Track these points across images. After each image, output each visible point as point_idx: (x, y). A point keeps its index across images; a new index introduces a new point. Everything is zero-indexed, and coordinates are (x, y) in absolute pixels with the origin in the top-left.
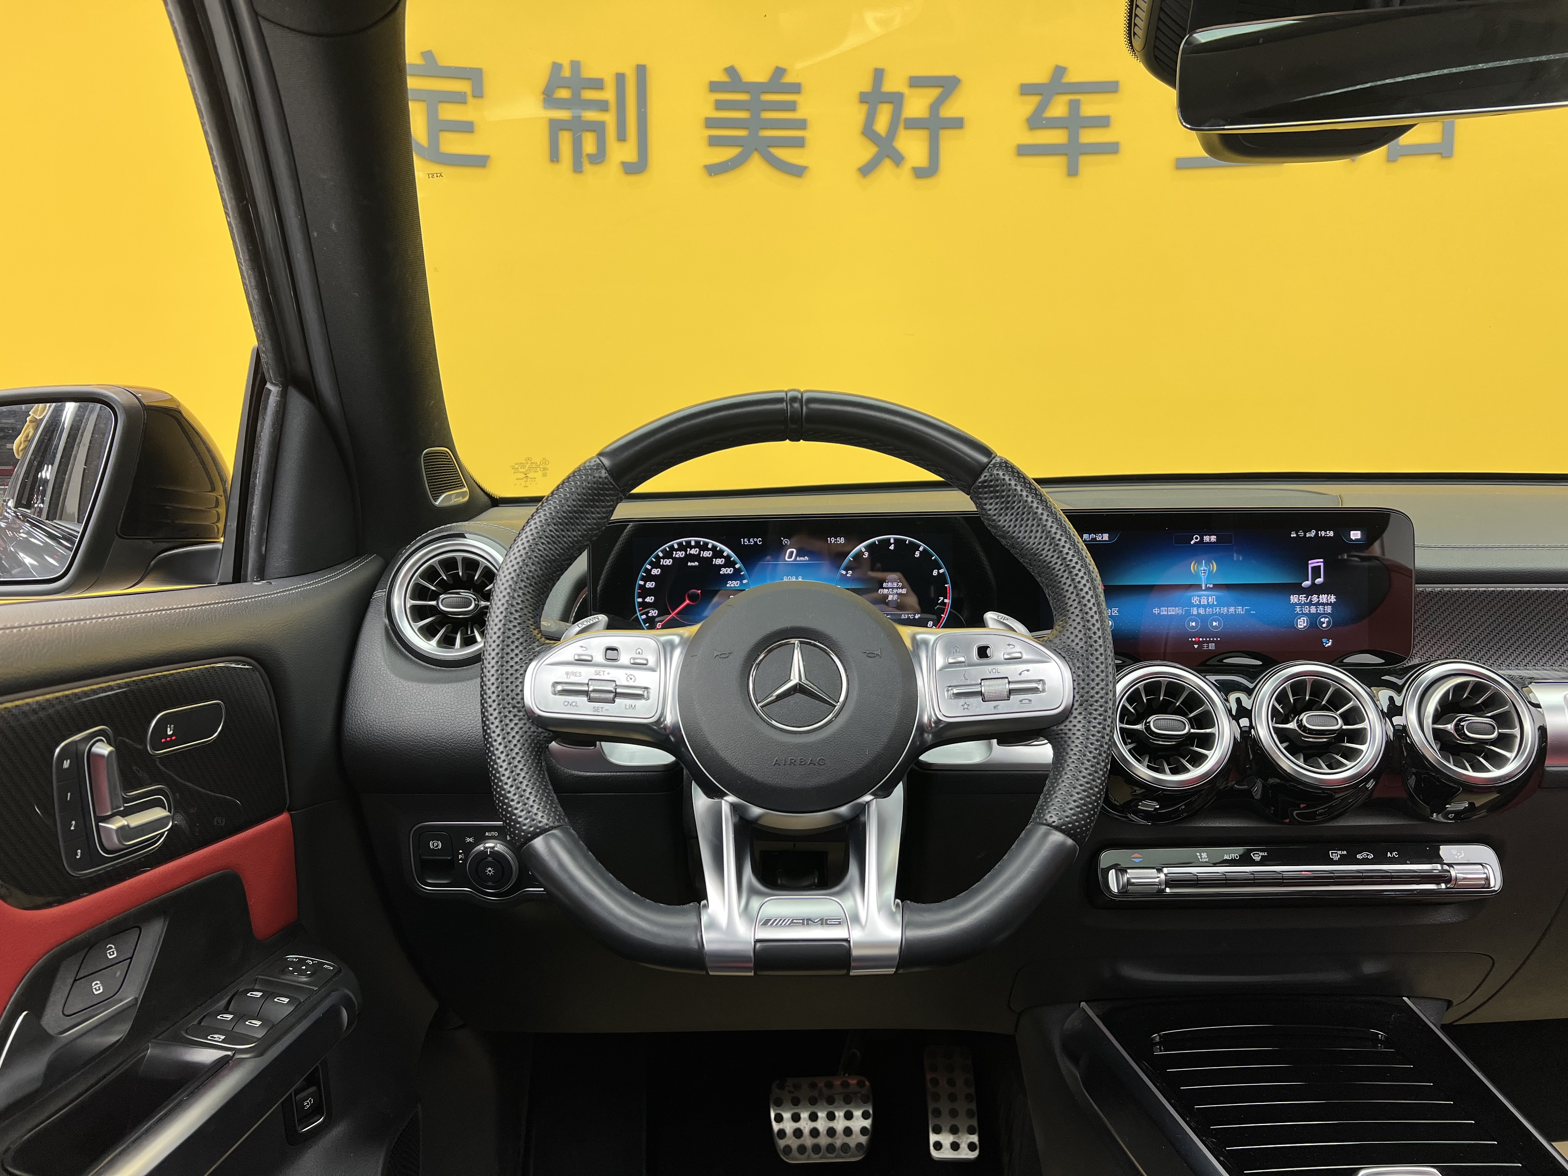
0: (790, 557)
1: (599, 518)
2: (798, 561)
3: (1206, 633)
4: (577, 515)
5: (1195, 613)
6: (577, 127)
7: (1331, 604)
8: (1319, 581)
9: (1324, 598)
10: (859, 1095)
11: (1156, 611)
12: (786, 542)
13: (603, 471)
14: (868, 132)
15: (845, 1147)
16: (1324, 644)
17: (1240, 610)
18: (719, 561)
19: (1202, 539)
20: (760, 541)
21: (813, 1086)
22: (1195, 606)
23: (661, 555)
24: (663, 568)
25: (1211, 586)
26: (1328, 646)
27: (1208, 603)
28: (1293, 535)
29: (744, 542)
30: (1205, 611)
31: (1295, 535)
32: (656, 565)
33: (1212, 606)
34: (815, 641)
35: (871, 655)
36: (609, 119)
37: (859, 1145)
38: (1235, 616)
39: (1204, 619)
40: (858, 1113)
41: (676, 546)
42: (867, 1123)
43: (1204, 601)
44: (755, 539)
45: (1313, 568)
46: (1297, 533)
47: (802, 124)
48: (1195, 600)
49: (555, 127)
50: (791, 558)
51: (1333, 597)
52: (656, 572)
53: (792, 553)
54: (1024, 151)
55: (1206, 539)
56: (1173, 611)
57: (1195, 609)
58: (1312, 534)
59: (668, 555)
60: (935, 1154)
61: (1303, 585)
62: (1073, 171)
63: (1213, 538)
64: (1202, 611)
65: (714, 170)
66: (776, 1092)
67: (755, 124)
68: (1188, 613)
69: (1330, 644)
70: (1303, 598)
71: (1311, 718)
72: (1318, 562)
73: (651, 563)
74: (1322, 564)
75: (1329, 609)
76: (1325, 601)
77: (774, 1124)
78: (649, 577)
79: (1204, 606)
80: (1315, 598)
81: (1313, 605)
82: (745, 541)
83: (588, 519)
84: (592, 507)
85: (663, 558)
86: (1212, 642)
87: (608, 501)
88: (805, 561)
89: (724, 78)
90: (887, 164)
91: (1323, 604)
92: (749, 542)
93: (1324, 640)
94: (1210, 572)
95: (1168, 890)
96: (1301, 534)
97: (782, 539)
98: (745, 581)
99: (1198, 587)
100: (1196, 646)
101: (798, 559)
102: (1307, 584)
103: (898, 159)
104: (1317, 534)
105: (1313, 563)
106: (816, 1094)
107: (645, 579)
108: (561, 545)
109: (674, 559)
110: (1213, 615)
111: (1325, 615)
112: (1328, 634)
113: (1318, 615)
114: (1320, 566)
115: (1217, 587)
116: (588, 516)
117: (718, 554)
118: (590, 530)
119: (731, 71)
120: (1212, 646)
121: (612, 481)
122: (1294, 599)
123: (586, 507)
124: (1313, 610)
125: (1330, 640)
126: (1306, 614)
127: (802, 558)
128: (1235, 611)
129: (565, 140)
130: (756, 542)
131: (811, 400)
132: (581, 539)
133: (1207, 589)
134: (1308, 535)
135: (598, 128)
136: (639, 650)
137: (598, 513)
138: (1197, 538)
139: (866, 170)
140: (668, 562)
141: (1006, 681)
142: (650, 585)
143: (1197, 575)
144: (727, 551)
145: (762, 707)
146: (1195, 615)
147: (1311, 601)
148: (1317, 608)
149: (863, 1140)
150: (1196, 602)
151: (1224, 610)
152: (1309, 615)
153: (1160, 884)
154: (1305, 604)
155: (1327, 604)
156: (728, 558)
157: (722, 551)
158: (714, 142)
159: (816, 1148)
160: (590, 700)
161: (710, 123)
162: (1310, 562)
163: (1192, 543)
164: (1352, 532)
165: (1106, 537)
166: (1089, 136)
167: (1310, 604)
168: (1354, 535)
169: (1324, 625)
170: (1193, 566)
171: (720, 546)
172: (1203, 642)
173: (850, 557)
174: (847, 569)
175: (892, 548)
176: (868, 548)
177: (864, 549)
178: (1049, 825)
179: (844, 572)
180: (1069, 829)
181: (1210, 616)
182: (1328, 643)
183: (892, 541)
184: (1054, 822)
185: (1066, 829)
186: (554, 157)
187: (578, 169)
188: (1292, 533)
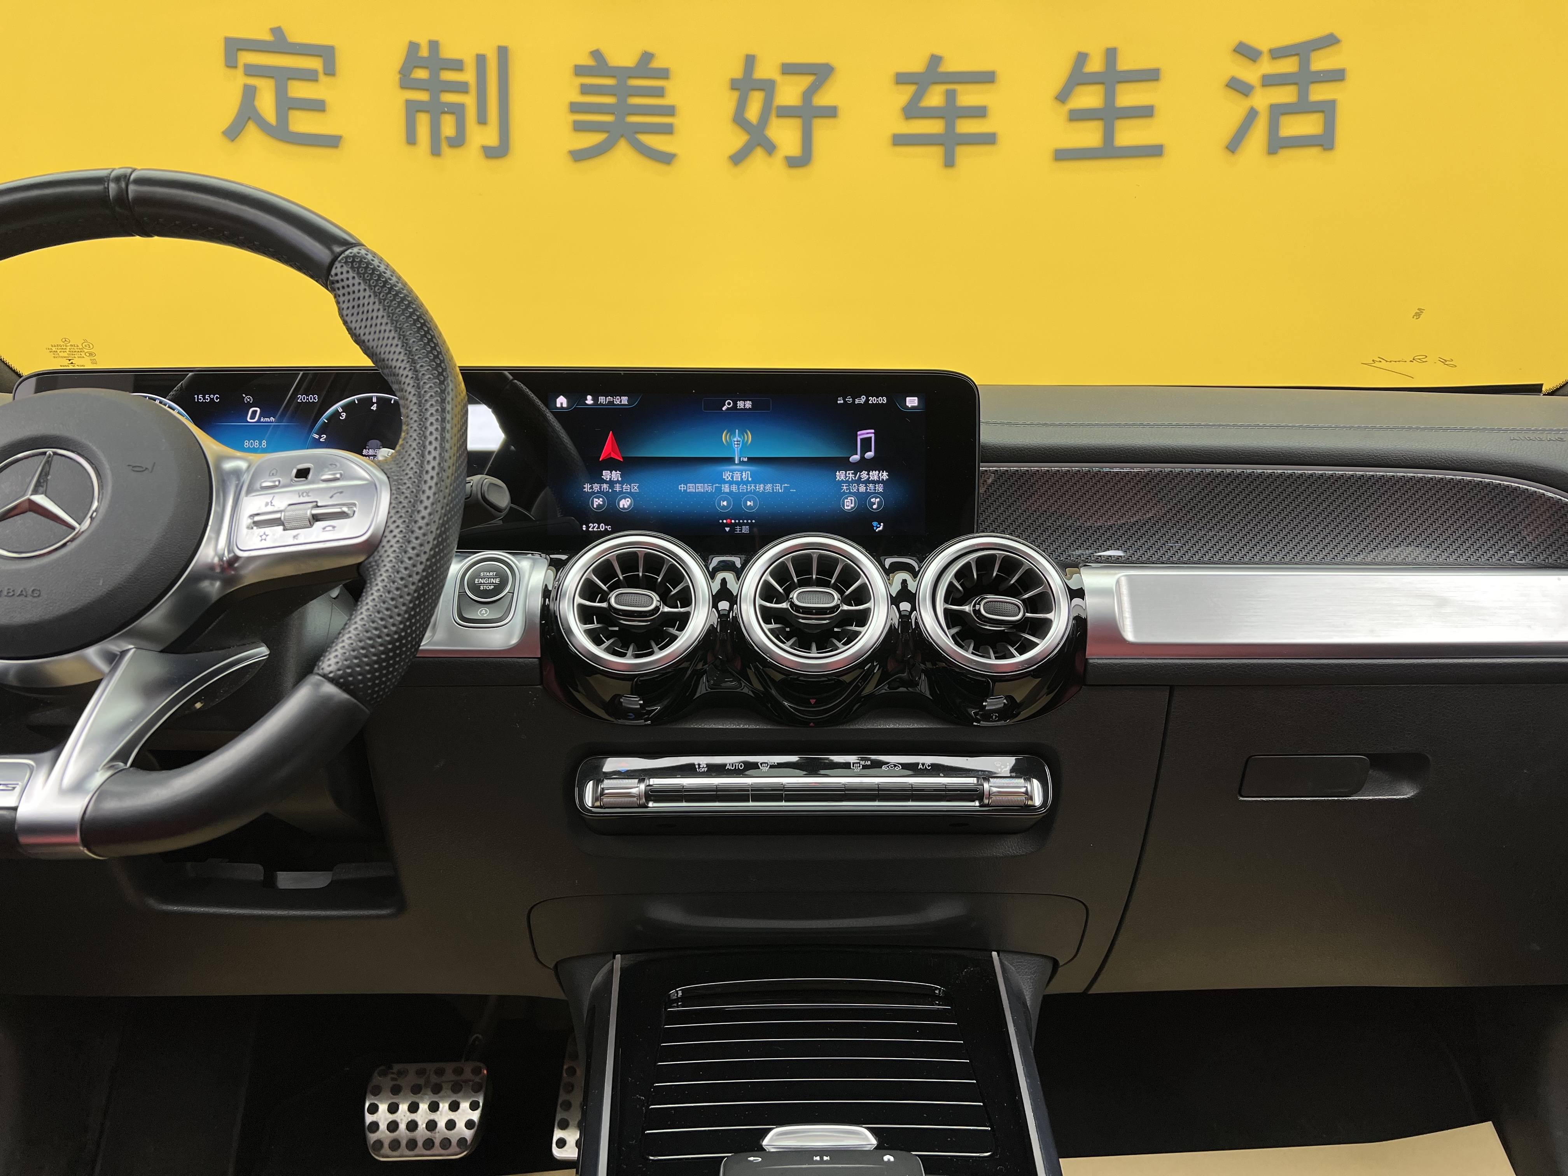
0: (253, 417)
2: (263, 423)
3: (739, 515)
5: (727, 490)
6: (436, 110)
7: (883, 482)
8: (870, 455)
9: (874, 475)
10: (471, 1083)
11: (682, 487)
12: (249, 400)
14: (739, 119)
15: (446, 1143)
16: (875, 528)
17: (779, 488)
19: (735, 404)
20: (217, 398)
21: (421, 1073)
22: (726, 482)
25: (746, 460)
26: (879, 531)
27: (742, 479)
28: (840, 401)
29: (198, 399)
30: (739, 488)
31: (842, 402)
33: (747, 483)
35: (138, 469)
36: (469, 101)
37: (462, 1141)
38: (773, 494)
39: (737, 498)
40: (465, 1105)
42: (475, 1116)
43: (737, 477)
44: (212, 396)
45: (862, 440)
46: (844, 400)
47: (670, 111)
48: (727, 476)
49: (412, 109)
50: (254, 419)
51: (885, 474)
53: (255, 412)
54: (899, 140)
55: (740, 404)
56: (700, 488)
57: (727, 486)
58: (863, 399)
60: (557, 1153)
61: (851, 459)
62: (949, 162)
63: (748, 405)
64: (734, 488)
65: (579, 156)
66: (377, 1079)
67: (622, 110)
68: (719, 489)
69: (881, 528)
70: (850, 474)
71: (804, 595)
72: (868, 433)
74: (873, 435)
75: (880, 488)
76: (876, 478)
77: (367, 1115)
79: (738, 483)
80: (864, 475)
81: (863, 482)
82: (200, 398)
86: (746, 524)
88: (270, 422)
89: (590, 62)
90: (759, 153)
91: (874, 482)
92: (204, 398)
93: (875, 524)
94: (744, 444)
95: (651, 804)
96: (849, 400)
97: (244, 395)
99: (730, 460)
100: (727, 529)
101: (262, 419)
102: (855, 458)
103: (770, 148)
104: (867, 400)
105: (863, 434)
106: (421, 1081)
110: (747, 493)
111: (876, 494)
112: (878, 517)
113: (868, 494)
114: (871, 438)
115: (752, 460)
119: (597, 54)
120: (745, 530)
122: (840, 475)
124: (862, 489)
125: (882, 524)
126: (854, 494)
127: (267, 419)
128: (773, 489)
129: (423, 122)
130: (212, 399)
131: (141, 181)
133: (741, 463)
134: (857, 401)
135: (458, 111)
138: (729, 404)
139: (738, 158)
141: (313, 504)
143: (730, 445)
144: (176, 409)
146: (726, 493)
147: (860, 478)
148: (866, 486)
149: (468, 1134)
150: (728, 478)
151: (760, 488)
152: (857, 495)
153: (639, 796)
154: (853, 482)
155: (878, 482)
158: (579, 127)
159: (412, 1144)
161: (575, 108)
162: (859, 433)
163: (724, 409)
164: (908, 399)
165: (625, 400)
166: (966, 126)
167: (859, 481)
168: (911, 401)
169: (875, 507)
170: (725, 437)
172: (736, 524)
173: (324, 419)
174: (320, 433)
175: (374, 408)
176: (345, 408)
177: (340, 410)
178: (325, 676)
179: (317, 436)
180: (345, 676)
181: (744, 494)
182: (879, 527)
183: (374, 400)
184: (331, 672)
185: (341, 677)
186: (411, 139)
187: (436, 151)
188: (839, 399)
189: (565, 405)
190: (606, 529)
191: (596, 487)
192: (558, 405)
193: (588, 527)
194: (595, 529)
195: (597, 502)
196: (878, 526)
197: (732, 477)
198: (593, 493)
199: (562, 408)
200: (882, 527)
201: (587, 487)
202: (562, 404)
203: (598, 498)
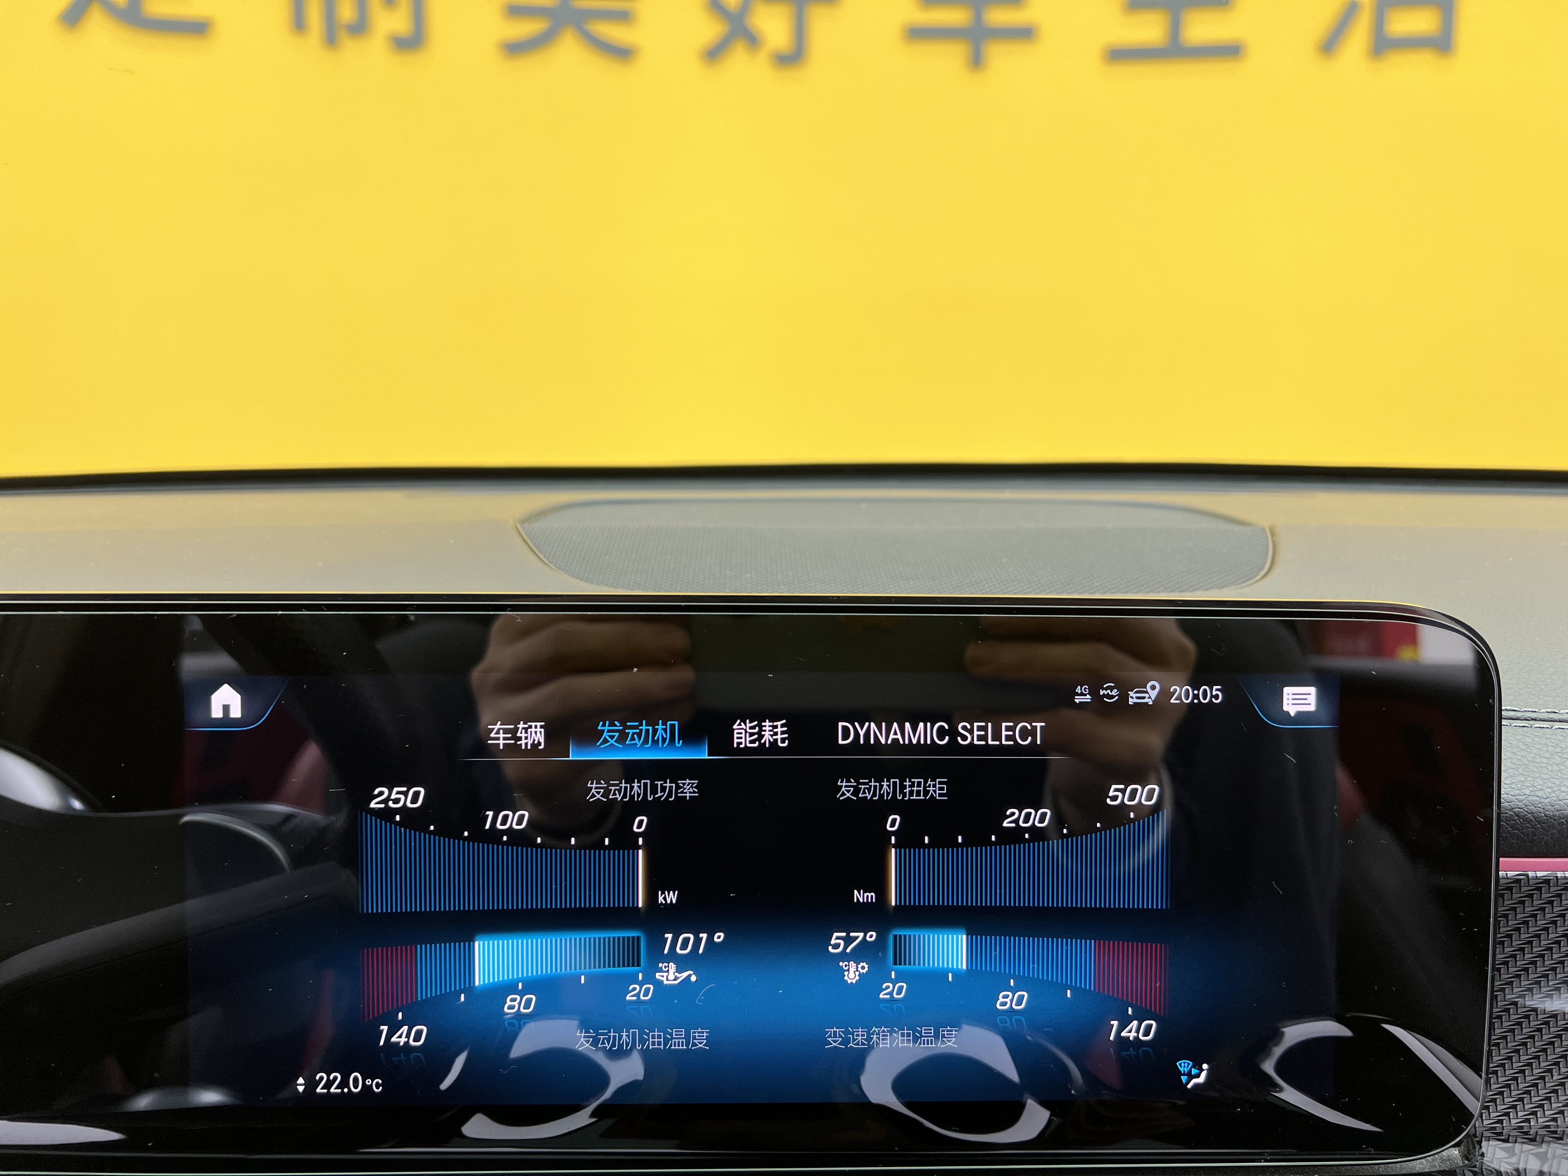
14: (714, 5)
16: (1184, 1079)
26: (1196, 1086)
46: (1094, 692)
62: (976, 62)
65: (514, 49)
69: (1201, 1079)
90: (740, 48)
93: (1184, 1065)
103: (753, 40)
112: (1195, 1047)
125: (1205, 1066)
129: (314, 2)
139: (712, 55)
158: (512, 12)
164: (1287, 690)
166: (996, 16)
168: (1297, 698)
182: (1198, 1076)
186: (299, 23)
187: (331, 39)
188: (1078, 690)
189: (236, 713)
190: (366, 1089)
192: (217, 713)
193: (312, 1084)
194: (332, 1090)
196: (1194, 1071)
199: (226, 720)
200: (1204, 1075)
202: (226, 708)
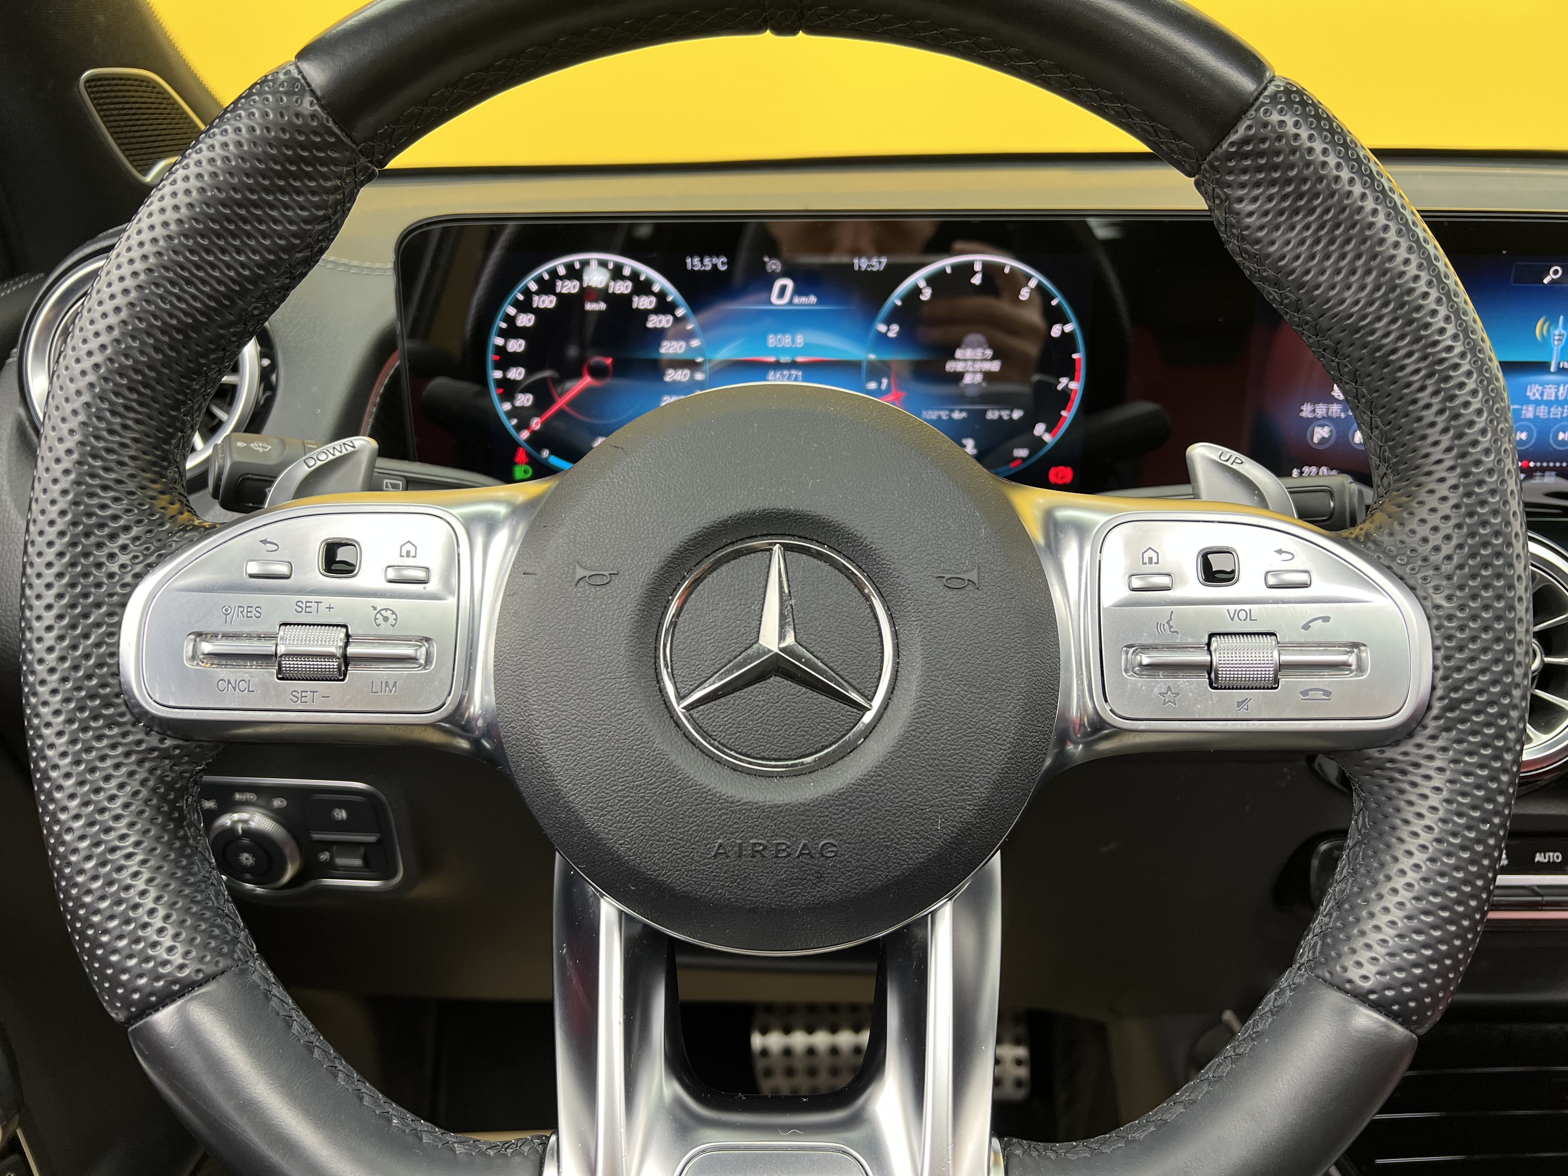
0: (781, 296)
1: (306, 221)
2: (796, 305)
3: (1541, 453)
4: (243, 212)
5: (1530, 415)
12: (774, 267)
13: (308, 99)
18: (644, 302)
20: (723, 264)
22: (1531, 402)
23: (533, 287)
24: (537, 312)
25: (1566, 366)
27: (1557, 396)
29: (692, 265)
30: (1549, 412)
32: (525, 307)
33: (1564, 402)
34: (822, 544)
35: (954, 584)
39: (1543, 426)
41: (562, 271)
43: (1550, 393)
44: (715, 260)
48: (1533, 392)
50: (783, 298)
52: (526, 320)
53: (783, 289)
59: (546, 287)
64: (1542, 412)
68: (1518, 413)
73: (516, 304)
78: (513, 331)
79: (1549, 403)
82: (694, 263)
83: (276, 221)
84: (283, 191)
85: (538, 293)
86: (1550, 469)
87: (326, 178)
88: (811, 303)
92: (702, 264)
97: (766, 259)
98: (695, 343)
99: (1542, 367)
101: (796, 300)
107: (507, 334)
108: (207, 289)
109: (561, 297)
110: (1562, 419)
116: (274, 213)
117: (643, 287)
118: (284, 249)
120: (1549, 477)
121: (331, 124)
123: (268, 191)
127: (804, 300)
130: (715, 266)
132: (262, 272)
133: (1560, 371)
136: (408, 547)
137: (302, 208)
138: (1556, 272)
140: (547, 302)
141: (1270, 640)
142: (516, 346)
143: (1546, 341)
144: (660, 282)
145: (688, 708)
146: (1529, 420)
150: (1534, 394)
156: (661, 296)
157: (649, 283)
160: (283, 676)
163: (1546, 281)
170: (1540, 327)
171: (647, 272)
172: (1534, 469)
173: (896, 299)
174: (888, 322)
175: (977, 280)
176: (931, 281)
177: (922, 284)
178: (1361, 997)
179: (882, 328)
180: (1402, 1000)
181: (1556, 421)
183: (978, 267)
184: (1372, 992)
185: (1394, 1001)
191: (1321, 410)
193: (1299, 473)
195: (1320, 433)
197: (1542, 395)
198: (1315, 419)
201: (1306, 411)
203: (1323, 426)
